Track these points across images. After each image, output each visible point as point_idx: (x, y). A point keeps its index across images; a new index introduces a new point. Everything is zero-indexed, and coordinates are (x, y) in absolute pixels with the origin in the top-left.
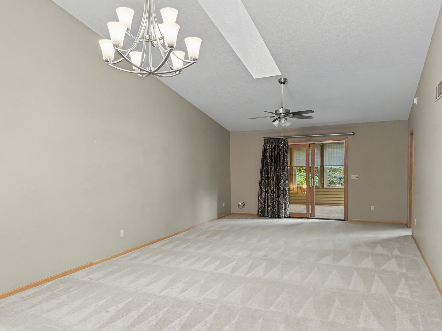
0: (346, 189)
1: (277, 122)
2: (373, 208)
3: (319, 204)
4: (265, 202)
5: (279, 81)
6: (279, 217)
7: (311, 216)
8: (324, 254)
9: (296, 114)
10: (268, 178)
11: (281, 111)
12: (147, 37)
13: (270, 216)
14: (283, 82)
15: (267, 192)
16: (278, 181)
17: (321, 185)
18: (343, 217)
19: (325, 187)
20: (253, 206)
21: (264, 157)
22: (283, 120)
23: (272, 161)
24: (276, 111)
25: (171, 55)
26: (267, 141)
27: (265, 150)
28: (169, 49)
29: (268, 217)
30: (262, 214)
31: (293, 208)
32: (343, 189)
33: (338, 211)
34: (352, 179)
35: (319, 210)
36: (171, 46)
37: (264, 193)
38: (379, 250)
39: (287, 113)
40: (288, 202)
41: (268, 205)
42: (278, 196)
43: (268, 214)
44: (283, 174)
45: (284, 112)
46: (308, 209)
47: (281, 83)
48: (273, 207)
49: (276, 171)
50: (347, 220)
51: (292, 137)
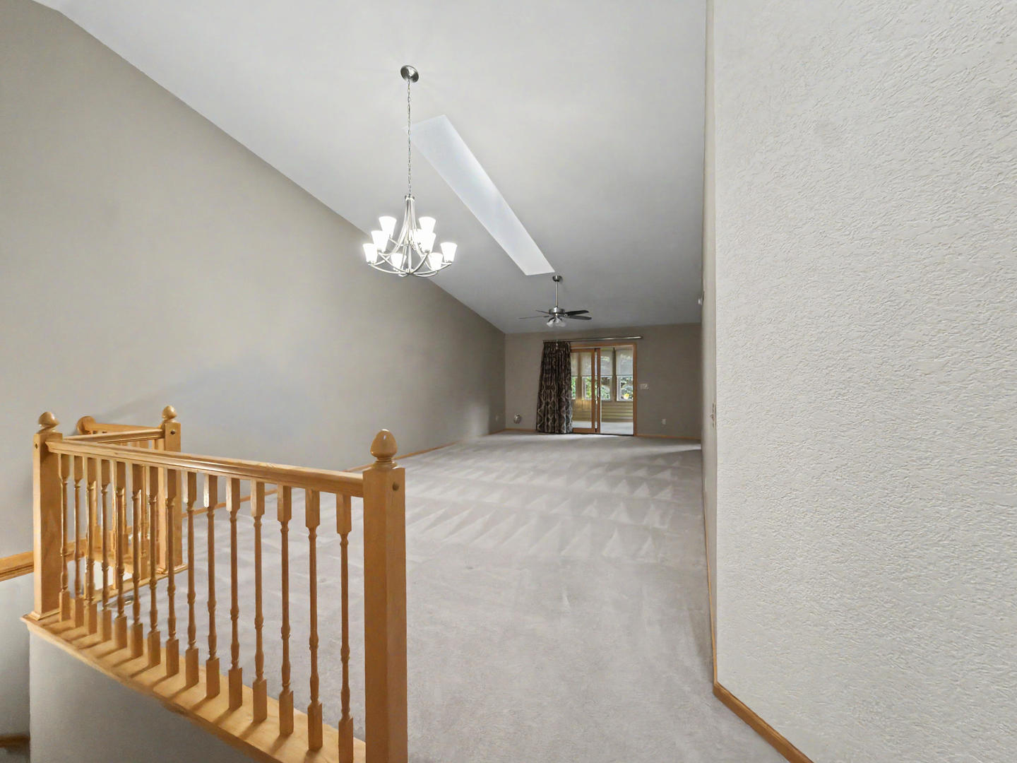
0: (635, 403)
1: (551, 322)
2: (664, 421)
3: (606, 420)
4: (544, 416)
5: (554, 278)
6: (560, 433)
7: (597, 431)
8: (598, 465)
9: (572, 314)
10: (548, 388)
11: (555, 310)
12: (408, 243)
13: (550, 431)
14: (559, 280)
15: (547, 404)
16: (560, 390)
17: (614, 398)
18: (632, 433)
19: (618, 400)
20: (531, 418)
21: (543, 363)
22: (558, 320)
23: (552, 367)
24: (550, 311)
25: (429, 256)
26: (548, 345)
27: (544, 356)
28: (426, 254)
29: (548, 433)
30: (542, 429)
31: (576, 424)
32: (631, 402)
33: (627, 428)
34: (641, 388)
35: (606, 427)
36: (428, 252)
37: (544, 405)
38: (661, 462)
39: (561, 313)
40: (571, 417)
41: (548, 420)
42: (560, 407)
43: (548, 430)
44: (565, 382)
45: (559, 311)
46: (593, 425)
47: (555, 281)
48: (554, 420)
49: (557, 379)
50: (637, 436)
51: (576, 340)
